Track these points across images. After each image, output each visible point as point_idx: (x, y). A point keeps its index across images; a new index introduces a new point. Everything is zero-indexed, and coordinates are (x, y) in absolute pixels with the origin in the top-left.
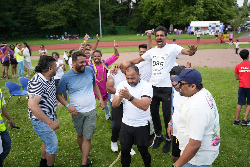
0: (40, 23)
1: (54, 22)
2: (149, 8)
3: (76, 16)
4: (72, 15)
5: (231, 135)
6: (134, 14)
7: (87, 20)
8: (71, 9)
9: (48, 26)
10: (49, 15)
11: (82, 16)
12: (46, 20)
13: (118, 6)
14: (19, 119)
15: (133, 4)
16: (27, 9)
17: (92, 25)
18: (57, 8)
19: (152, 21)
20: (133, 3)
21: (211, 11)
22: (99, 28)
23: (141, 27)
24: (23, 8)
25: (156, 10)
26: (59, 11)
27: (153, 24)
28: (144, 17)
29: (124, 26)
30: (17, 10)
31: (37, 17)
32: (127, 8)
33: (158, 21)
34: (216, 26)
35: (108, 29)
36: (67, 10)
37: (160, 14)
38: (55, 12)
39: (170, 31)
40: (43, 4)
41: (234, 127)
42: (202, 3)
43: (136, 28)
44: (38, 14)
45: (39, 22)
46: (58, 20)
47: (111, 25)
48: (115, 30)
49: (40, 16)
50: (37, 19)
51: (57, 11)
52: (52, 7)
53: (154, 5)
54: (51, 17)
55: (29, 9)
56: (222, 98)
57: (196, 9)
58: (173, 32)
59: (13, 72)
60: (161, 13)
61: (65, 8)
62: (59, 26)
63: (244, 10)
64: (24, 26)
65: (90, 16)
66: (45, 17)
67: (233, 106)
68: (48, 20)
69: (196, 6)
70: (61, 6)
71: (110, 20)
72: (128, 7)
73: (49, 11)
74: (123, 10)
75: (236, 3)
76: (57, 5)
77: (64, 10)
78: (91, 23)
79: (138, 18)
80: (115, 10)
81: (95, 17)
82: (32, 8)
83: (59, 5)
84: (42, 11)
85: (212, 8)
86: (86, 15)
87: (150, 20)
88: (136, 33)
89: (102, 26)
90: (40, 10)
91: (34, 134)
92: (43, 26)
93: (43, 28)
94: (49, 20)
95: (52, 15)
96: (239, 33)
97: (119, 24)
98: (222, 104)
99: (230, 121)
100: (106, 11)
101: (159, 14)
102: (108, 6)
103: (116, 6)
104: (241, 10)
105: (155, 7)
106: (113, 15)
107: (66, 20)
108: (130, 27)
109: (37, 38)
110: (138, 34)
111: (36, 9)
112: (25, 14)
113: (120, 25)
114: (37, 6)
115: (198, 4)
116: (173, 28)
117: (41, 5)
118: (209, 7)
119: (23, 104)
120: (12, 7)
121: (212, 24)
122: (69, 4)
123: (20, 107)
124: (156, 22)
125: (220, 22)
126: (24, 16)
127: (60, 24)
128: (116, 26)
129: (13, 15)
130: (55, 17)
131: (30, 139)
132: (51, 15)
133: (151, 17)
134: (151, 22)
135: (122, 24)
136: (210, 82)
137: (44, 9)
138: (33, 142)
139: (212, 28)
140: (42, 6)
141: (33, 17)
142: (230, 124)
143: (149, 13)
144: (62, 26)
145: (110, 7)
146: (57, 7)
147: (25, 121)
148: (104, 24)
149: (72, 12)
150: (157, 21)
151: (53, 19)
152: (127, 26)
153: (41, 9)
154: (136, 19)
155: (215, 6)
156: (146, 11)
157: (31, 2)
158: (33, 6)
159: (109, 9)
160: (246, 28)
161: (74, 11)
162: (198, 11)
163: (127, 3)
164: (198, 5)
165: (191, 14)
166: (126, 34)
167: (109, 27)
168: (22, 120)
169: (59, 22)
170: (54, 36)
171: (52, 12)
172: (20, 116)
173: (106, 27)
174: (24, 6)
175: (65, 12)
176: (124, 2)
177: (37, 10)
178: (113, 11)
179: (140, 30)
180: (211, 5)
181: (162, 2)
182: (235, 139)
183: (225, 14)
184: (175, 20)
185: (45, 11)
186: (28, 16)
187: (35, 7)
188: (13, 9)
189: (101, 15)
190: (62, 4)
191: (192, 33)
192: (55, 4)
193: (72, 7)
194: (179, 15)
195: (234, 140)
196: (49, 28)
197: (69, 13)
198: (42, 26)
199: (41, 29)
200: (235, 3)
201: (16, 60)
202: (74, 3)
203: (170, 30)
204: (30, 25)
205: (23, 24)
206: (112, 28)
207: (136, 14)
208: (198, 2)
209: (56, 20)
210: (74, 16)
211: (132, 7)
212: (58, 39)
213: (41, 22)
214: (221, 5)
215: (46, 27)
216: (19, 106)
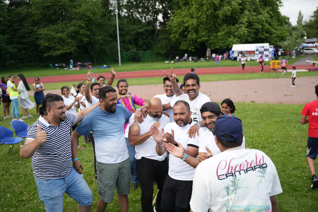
0: (42, 49)
1: (60, 47)
2: (180, 29)
3: (88, 40)
4: (83, 38)
5: (288, 193)
6: (161, 37)
7: (102, 44)
8: (82, 30)
9: (52, 53)
10: (53, 38)
11: (95, 38)
12: (50, 45)
13: (140, 26)
14: (10, 175)
15: (160, 24)
16: (25, 31)
17: (108, 50)
18: (64, 30)
19: (184, 44)
20: (160, 22)
21: (256, 31)
22: (118, 54)
23: (170, 52)
24: (20, 29)
25: (189, 31)
26: (65, 33)
27: (185, 48)
28: (173, 40)
29: (149, 51)
30: (12, 32)
31: (38, 41)
32: (152, 28)
33: (192, 45)
34: (265, 50)
35: (129, 54)
36: (77, 32)
37: (194, 36)
38: (61, 35)
39: (206, 57)
40: (45, 25)
41: (292, 182)
42: (246, 21)
43: (164, 54)
44: (39, 38)
45: (41, 47)
46: (65, 45)
47: (132, 50)
48: (138, 56)
49: (42, 39)
50: (38, 43)
51: (63, 33)
52: (58, 29)
53: (186, 25)
54: (57, 40)
55: (28, 31)
56: (275, 143)
57: (238, 29)
58: (210, 57)
59: (5, 112)
60: (195, 34)
61: (74, 29)
62: (66, 52)
63: (298, 30)
64: (22, 52)
65: (105, 39)
66: (48, 40)
67: (289, 154)
68: (52, 44)
69: (238, 26)
70: (69, 27)
71: (131, 44)
72: (154, 27)
73: (54, 34)
74: (147, 31)
75: (289, 22)
76: (64, 26)
77: (72, 32)
78: (107, 48)
79: (167, 41)
80: (137, 31)
81: (111, 41)
82: (32, 30)
83: (66, 26)
84: (45, 33)
85: (258, 27)
86: (100, 38)
87: (182, 43)
88: (164, 60)
89: (121, 51)
90: (41, 33)
91: (29, 196)
92: (46, 53)
93: (46, 55)
94: (54, 45)
95: (58, 38)
96: (293, 58)
97: (142, 48)
98: (275, 151)
99: (286, 174)
100: (125, 32)
101: (192, 36)
102: (128, 26)
103: (138, 27)
104: (295, 30)
105: (187, 28)
106: (135, 38)
107: (75, 44)
108: (156, 52)
109: (39, 68)
110: (167, 60)
111: (36, 31)
112: (23, 37)
113: (144, 50)
114: (39, 27)
115: (240, 23)
116: (210, 53)
117: (43, 26)
118: (254, 27)
119: (16, 155)
120: (7, 29)
121: (260, 47)
122: (79, 24)
123: (11, 160)
124: (189, 46)
125: (270, 45)
126: (22, 40)
127: (68, 49)
128: (139, 52)
129: (8, 38)
130: (61, 41)
131: (23, 204)
132: (56, 38)
133: (183, 40)
134: (182, 45)
135: (146, 48)
136: (259, 122)
137: (47, 31)
138: (26, 207)
139: (260, 53)
140: (45, 27)
141: (33, 41)
142: (286, 178)
143: (180, 34)
144: (71, 51)
145: (130, 27)
146: (63, 28)
147: (17, 178)
148: (124, 49)
149: (83, 34)
150: (190, 44)
151: (59, 44)
152: (153, 51)
153: (43, 31)
154: (163, 42)
155: (262, 25)
156: (176, 32)
157: (31, 22)
158: (33, 28)
159: (129, 30)
160: (301, 52)
161: (85, 33)
162: (240, 31)
163: (152, 23)
164: (241, 25)
165: (232, 36)
166: (152, 61)
167: (130, 53)
168: (14, 177)
169: (66, 46)
170: (60, 64)
171: (58, 34)
172: (12, 171)
173: (125, 53)
174: (21, 28)
175: (73, 34)
176: (148, 21)
177: (38, 33)
178: (135, 32)
179: (169, 56)
180: (256, 24)
181: (195, 22)
182: (294, 198)
183: (275, 36)
184: (212, 43)
185: (49, 34)
186: (26, 39)
187: (35, 28)
188: (8, 31)
189: (120, 38)
190: (70, 24)
191: (235, 59)
192: (61, 24)
193: (83, 28)
194: (217, 36)
195: (292, 199)
196: (54, 54)
197: (79, 36)
198: (44, 52)
199: (43, 56)
200: (287, 21)
201: (9, 97)
202: (85, 22)
203: (207, 55)
204: (30, 52)
205: (20, 50)
206: (133, 54)
207: (164, 36)
208: (240, 21)
209: (62, 45)
210: (86, 39)
211: (158, 28)
212: (66, 69)
213: (44, 47)
214: (270, 24)
215: (50, 54)
216: (10, 158)
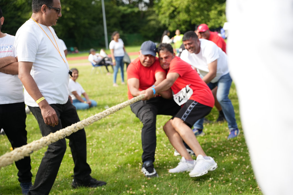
2: (169, 9)
7: (88, 28)
8: (67, 14)
11: (81, 22)
17: (94, 35)
20: (146, 3)
28: (162, 21)
29: (135, 34)
43: (152, 36)
48: (124, 39)
71: (117, 28)
74: (133, 13)
78: (92, 31)
79: (155, 23)
80: (123, 13)
81: (96, 24)
86: (86, 21)
97: (129, 31)
100: (111, 14)
105: (177, 8)
106: (121, 20)
108: (144, 34)
113: (131, 33)
135: (133, 31)
149: (68, 18)
152: (140, 34)
159: (114, 13)
176: (134, 2)
178: (120, 14)
194: (208, 15)
202: (70, 6)
210: (72, 24)
211: (144, 9)
